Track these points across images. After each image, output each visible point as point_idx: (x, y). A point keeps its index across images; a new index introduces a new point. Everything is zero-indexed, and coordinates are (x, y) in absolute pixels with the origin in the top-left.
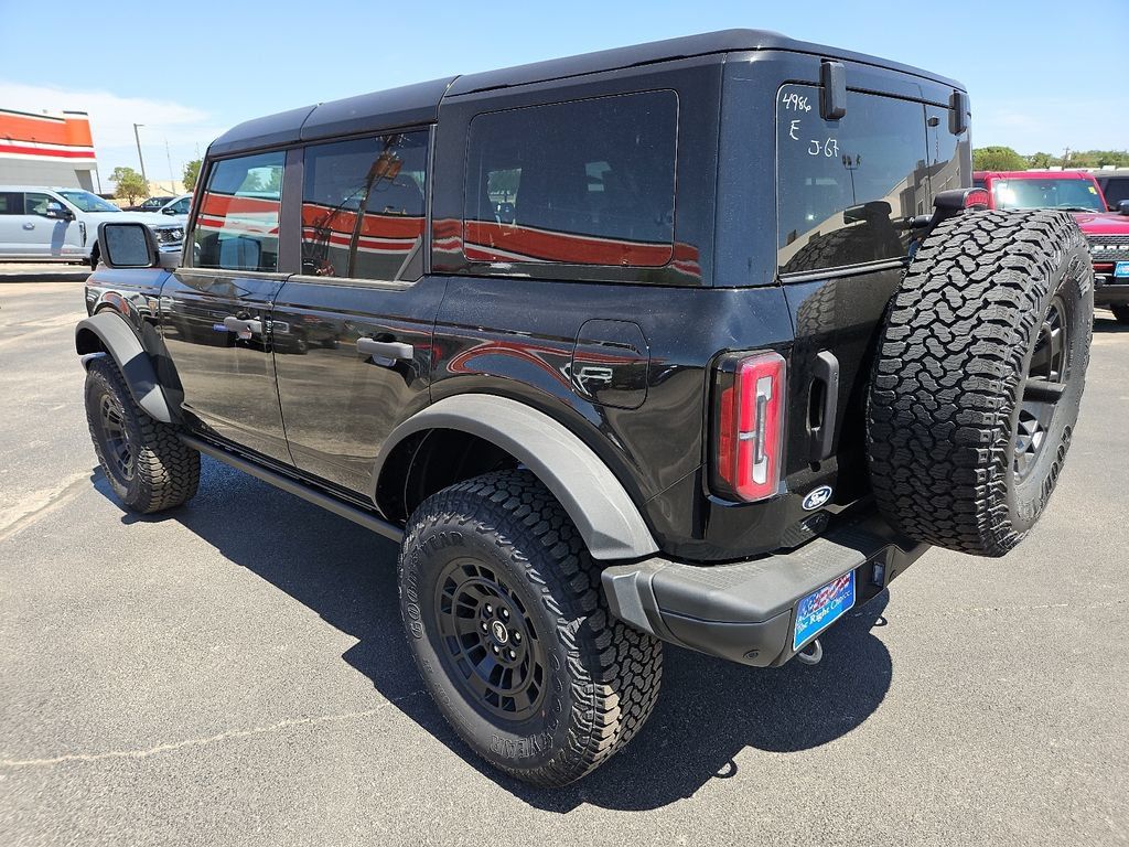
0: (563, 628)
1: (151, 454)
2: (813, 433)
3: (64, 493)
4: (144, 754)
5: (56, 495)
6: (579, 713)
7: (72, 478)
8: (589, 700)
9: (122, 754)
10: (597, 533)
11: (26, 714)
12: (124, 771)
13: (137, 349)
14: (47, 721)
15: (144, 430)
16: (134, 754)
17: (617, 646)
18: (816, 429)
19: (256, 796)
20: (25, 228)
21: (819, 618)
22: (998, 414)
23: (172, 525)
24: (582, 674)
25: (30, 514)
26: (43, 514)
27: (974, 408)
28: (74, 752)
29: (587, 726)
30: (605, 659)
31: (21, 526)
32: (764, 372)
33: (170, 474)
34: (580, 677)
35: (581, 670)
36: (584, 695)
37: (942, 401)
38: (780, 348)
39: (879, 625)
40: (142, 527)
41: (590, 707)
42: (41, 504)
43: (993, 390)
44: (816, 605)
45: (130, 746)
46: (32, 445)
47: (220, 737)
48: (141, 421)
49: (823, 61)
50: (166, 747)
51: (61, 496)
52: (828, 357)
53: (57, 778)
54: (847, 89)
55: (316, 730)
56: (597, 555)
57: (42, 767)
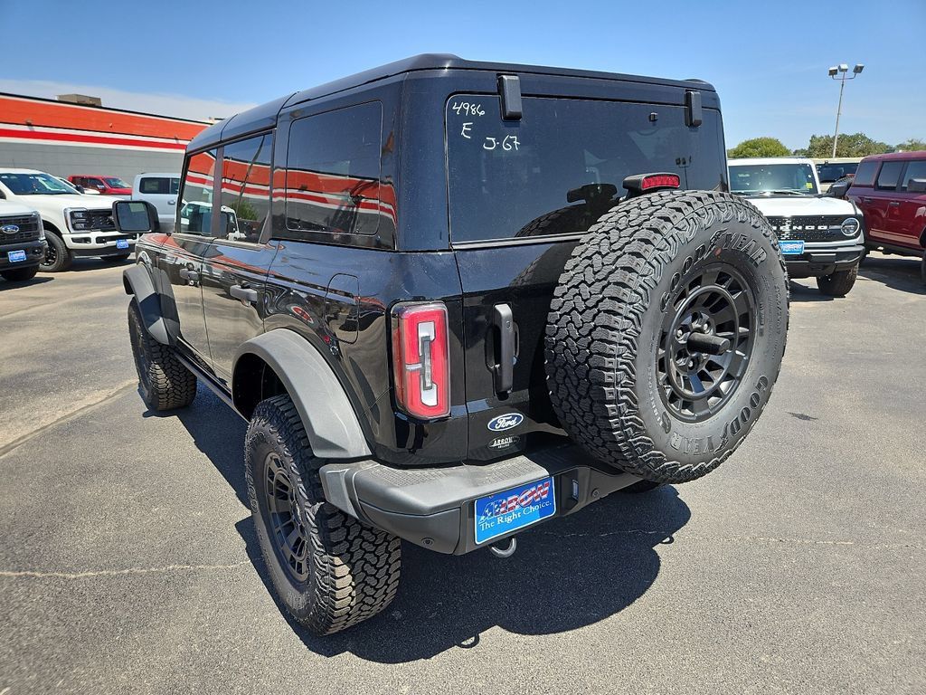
0: (308, 510)
1: (157, 367)
2: (495, 368)
3: (117, 393)
4: (73, 576)
5: (111, 394)
6: (320, 578)
7: (127, 383)
8: (325, 567)
9: (61, 575)
10: (318, 436)
11: (16, 541)
12: (55, 586)
13: (152, 291)
14: (27, 547)
15: (153, 349)
16: (67, 575)
17: (348, 528)
18: (497, 366)
19: (128, 614)
20: (169, 203)
21: (509, 520)
22: (620, 359)
23: (174, 420)
24: (319, 546)
25: (90, 405)
26: (97, 407)
27: (599, 354)
28: (32, 570)
29: (325, 588)
30: (334, 537)
31: (79, 414)
32: (426, 317)
33: (172, 382)
34: (318, 548)
35: (319, 543)
36: (321, 563)
37: (581, 347)
38: (445, 300)
39: (665, 543)
40: (155, 420)
41: (327, 574)
42: (99, 399)
43: (614, 339)
44: (502, 509)
45: (70, 570)
46: (113, 358)
47: (126, 571)
48: (152, 343)
49: (498, 75)
50: (90, 574)
51: (114, 395)
52: (504, 310)
53: (14, 586)
54: (522, 95)
55: (189, 574)
56: (318, 454)
57: (9, 577)
